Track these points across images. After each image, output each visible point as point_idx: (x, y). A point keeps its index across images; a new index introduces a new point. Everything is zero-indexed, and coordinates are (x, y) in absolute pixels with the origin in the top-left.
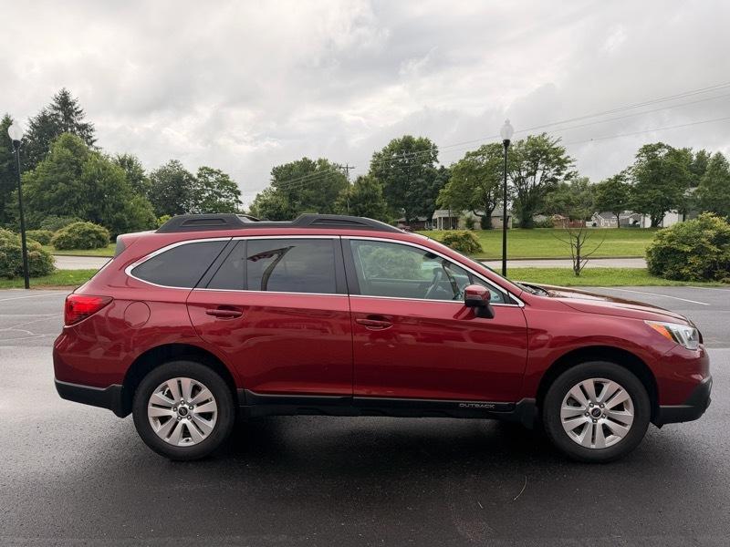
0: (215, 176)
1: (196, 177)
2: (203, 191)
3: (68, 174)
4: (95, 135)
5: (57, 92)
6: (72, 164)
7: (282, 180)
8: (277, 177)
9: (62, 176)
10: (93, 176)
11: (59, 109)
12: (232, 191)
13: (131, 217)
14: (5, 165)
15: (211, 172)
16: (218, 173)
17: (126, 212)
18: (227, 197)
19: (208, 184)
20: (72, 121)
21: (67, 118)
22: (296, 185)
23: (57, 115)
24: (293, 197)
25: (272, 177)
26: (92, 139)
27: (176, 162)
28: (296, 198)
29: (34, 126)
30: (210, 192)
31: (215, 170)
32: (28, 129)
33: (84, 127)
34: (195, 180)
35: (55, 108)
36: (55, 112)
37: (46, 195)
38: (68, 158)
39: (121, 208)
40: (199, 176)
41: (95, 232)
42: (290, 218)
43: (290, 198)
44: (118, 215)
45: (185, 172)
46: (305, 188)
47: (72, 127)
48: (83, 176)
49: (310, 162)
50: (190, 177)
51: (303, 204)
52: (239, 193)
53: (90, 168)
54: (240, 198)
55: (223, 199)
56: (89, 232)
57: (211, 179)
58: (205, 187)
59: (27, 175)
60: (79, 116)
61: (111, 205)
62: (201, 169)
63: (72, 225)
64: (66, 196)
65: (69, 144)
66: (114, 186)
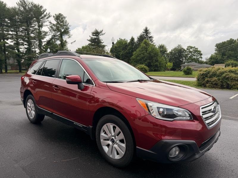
0: (193, 49)
1: (186, 49)
2: (188, 54)
3: (144, 51)
4: (154, 39)
5: (144, 28)
6: (145, 48)
7: (220, 48)
8: (217, 47)
9: (142, 52)
10: (150, 52)
11: (145, 33)
12: (199, 54)
13: (160, 64)
14: (131, 50)
15: (191, 48)
16: (194, 47)
17: (159, 62)
18: (197, 56)
19: (190, 52)
20: (148, 36)
21: (147, 35)
22: (225, 50)
23: (144, 35)
24: (224, 54)
25: (216, 47)
26: (153, 40)
27: (180, 45)
28: (225, 55)
29: (138, 39)
30: (191, 55)
31: (193, 46)
32: (137, 40)
33: (150, 37)
34: (186, 51)
35: (144, 33)
36: (143, 34)
37: (138, 58)
38: (144, 47)
39: (157, 61)
40: (187, 49)
41: (144, 68)
42: (222, 63)
43: (223, 55)
44: (156, 63)
45: (183, 48)
46: (229, 51)
47: (148, 38)
48: (147, 52)
49: (233, 40)
50: (184, 50)
51: (228, 57)
52: (201, 54)
53: (150, 49)
54: (202, 56)
55: (195, 57)
56: (143, 68)
57: (191, 50)
58: (189, 53)
59: (134, 52)
60: (150, 34)
61: (154, 60)
62: (188, 47)
63: (139, 66)
64: (143, 58)
65: (145, 43)
66: (156, 54)
